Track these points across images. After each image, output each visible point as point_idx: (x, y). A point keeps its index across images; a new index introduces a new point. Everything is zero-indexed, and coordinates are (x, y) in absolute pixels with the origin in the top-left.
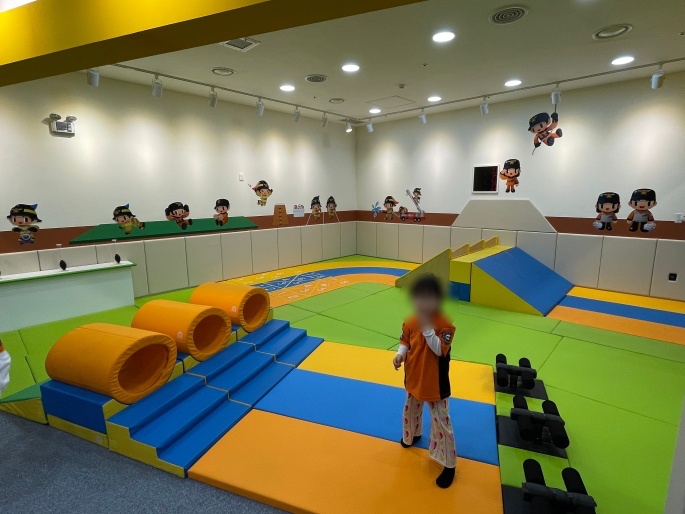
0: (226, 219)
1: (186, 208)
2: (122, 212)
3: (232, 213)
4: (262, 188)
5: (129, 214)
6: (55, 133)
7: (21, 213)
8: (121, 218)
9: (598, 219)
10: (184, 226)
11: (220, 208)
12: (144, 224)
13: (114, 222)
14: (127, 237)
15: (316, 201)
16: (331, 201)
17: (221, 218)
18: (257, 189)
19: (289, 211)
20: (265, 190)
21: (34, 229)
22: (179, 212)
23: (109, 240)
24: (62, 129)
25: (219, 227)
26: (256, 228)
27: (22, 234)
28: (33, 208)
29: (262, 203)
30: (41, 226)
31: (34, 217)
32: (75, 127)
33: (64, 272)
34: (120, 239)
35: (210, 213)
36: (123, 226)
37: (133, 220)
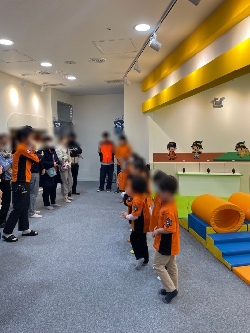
5: (244, 147)
6: (214, 107)
7: (196, 145)
8: (239, 149)
13: (235, 151)
14: (241, 160)
23: (231, 161)
24: (218, 104)
27: (195, 154)
28: (201, 143)
32: (224, 103)
33: (208, 174)
34: (236, 161)
36: (239, 153)
37: (245, 151)
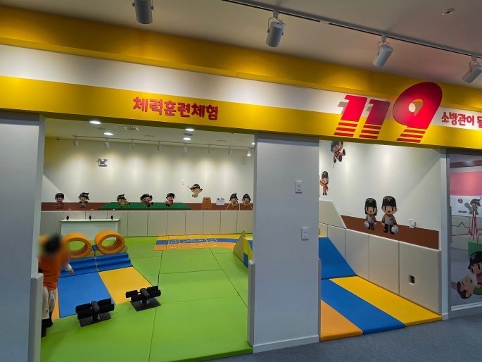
0: (172, 203)
1: (151, 197)
2: (121, 197)
3: (175, 200)
4: (196, 188)
5: (124, 198)
6: (100, 166)
7: (83, 196)
8: (120, 200)
9: (366, 220)
10: (149, 206)
11: (169, 198)
12: (130, 203)
15: (234, 196)
16: (246, 196)
17: (169, 203)
18: (193, 189)
19: (213, 201)
20: (197, 189)
21: (86, 202)
22: (147, 198)
23: (112, 209)
24: (102, 164)
25: (168, 207)
26: (190, 209)
27: (82, 204)
28: (87, 194)
29: (195, 196)
30: (89, 201)
31: (87, 198)
32: (107, 163)
34: (116, 209)
35: (163, 200)
37: (125, 201)
